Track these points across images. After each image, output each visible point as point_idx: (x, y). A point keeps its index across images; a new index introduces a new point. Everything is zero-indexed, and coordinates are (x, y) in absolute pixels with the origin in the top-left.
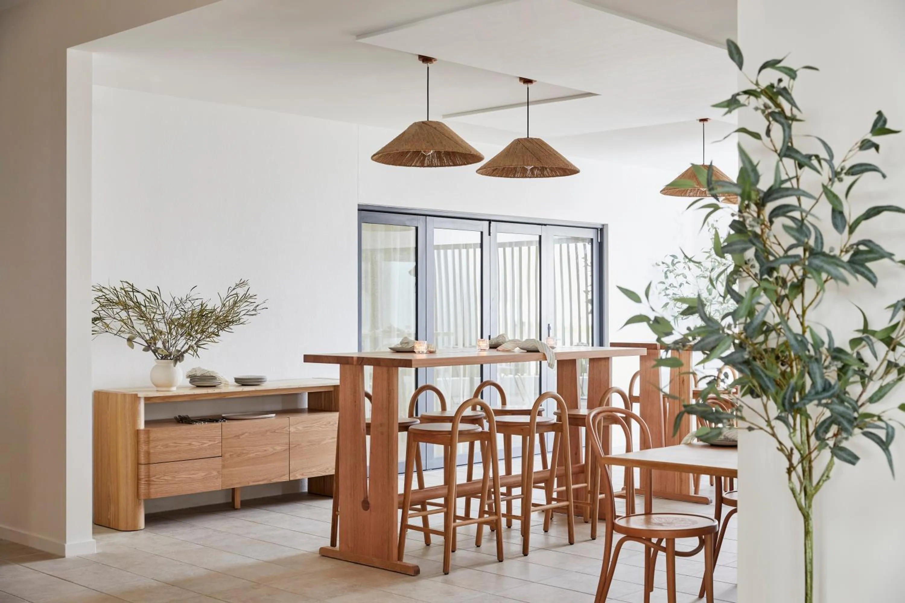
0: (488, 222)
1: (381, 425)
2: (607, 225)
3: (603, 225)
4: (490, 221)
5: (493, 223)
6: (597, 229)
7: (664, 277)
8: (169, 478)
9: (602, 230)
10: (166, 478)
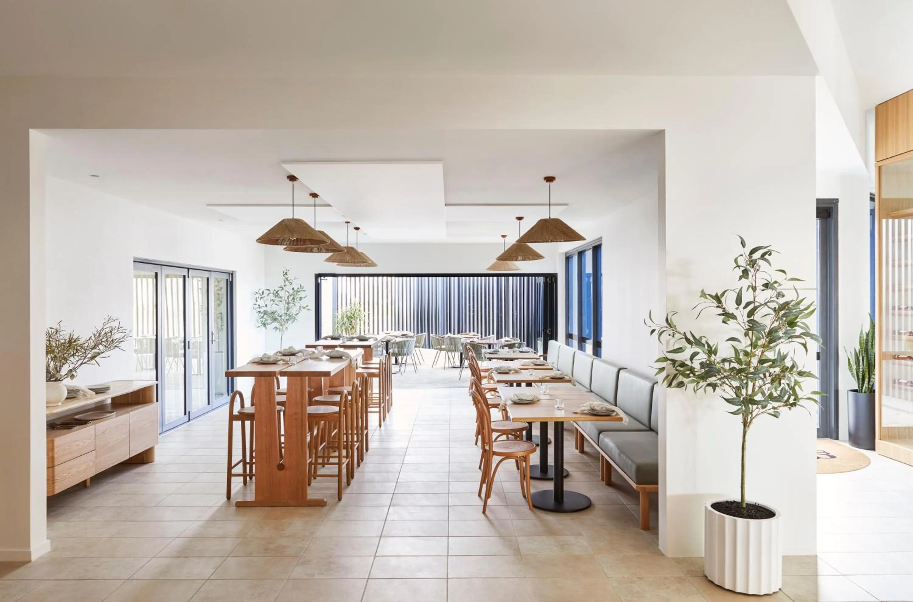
0: (187, 270)
1: (296, 414)
2: (235, 271)
3: (233, 271)
4: (189, 269)
5: (190, 270)
6: (230, 273)
7: (255, 302)
8: (67, 475)
9: (232, 274)
10: (64, 475)
